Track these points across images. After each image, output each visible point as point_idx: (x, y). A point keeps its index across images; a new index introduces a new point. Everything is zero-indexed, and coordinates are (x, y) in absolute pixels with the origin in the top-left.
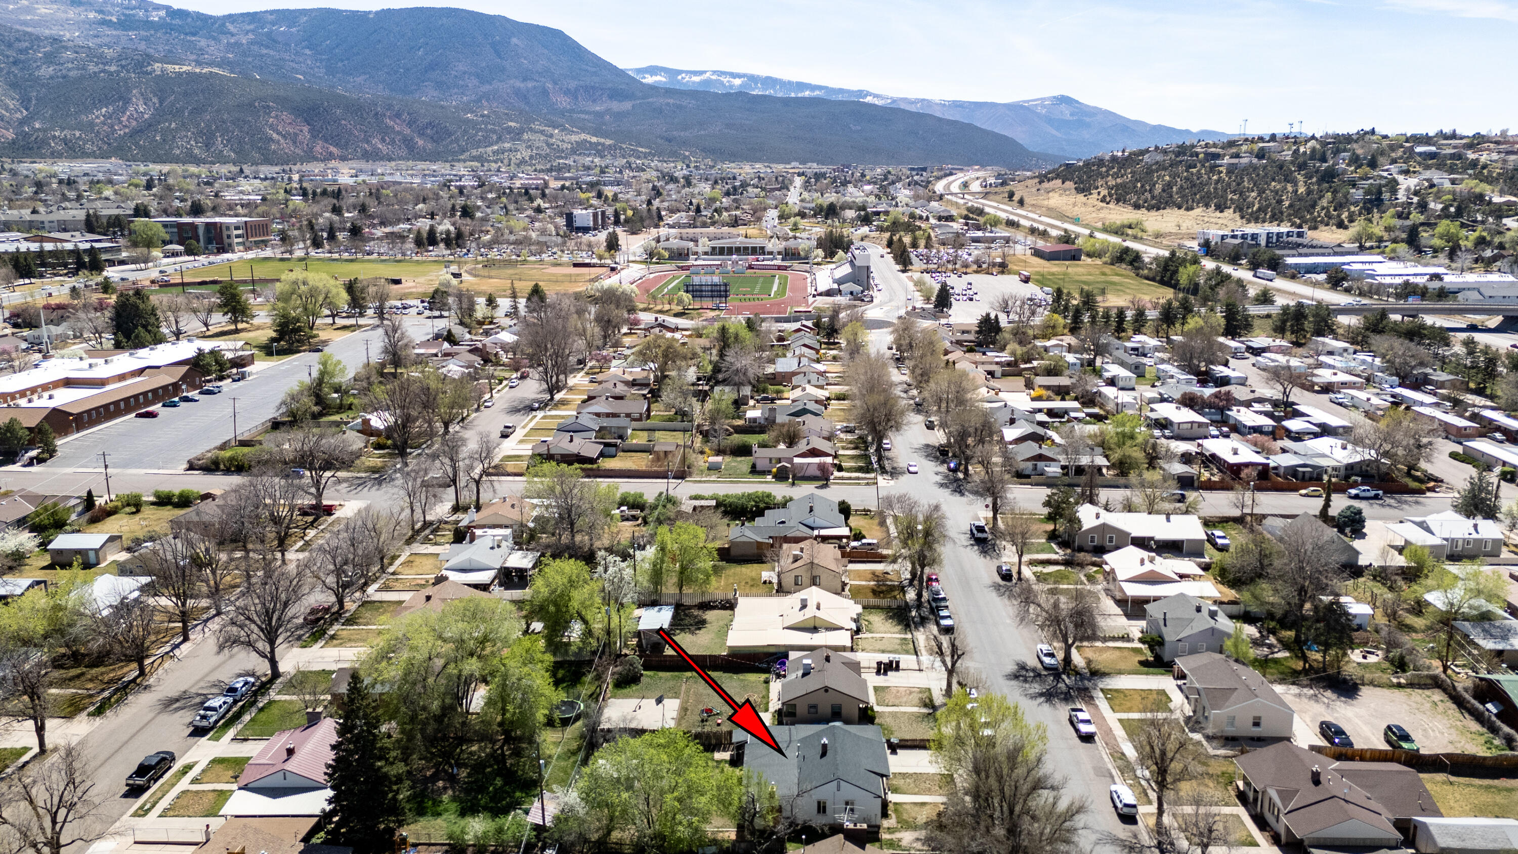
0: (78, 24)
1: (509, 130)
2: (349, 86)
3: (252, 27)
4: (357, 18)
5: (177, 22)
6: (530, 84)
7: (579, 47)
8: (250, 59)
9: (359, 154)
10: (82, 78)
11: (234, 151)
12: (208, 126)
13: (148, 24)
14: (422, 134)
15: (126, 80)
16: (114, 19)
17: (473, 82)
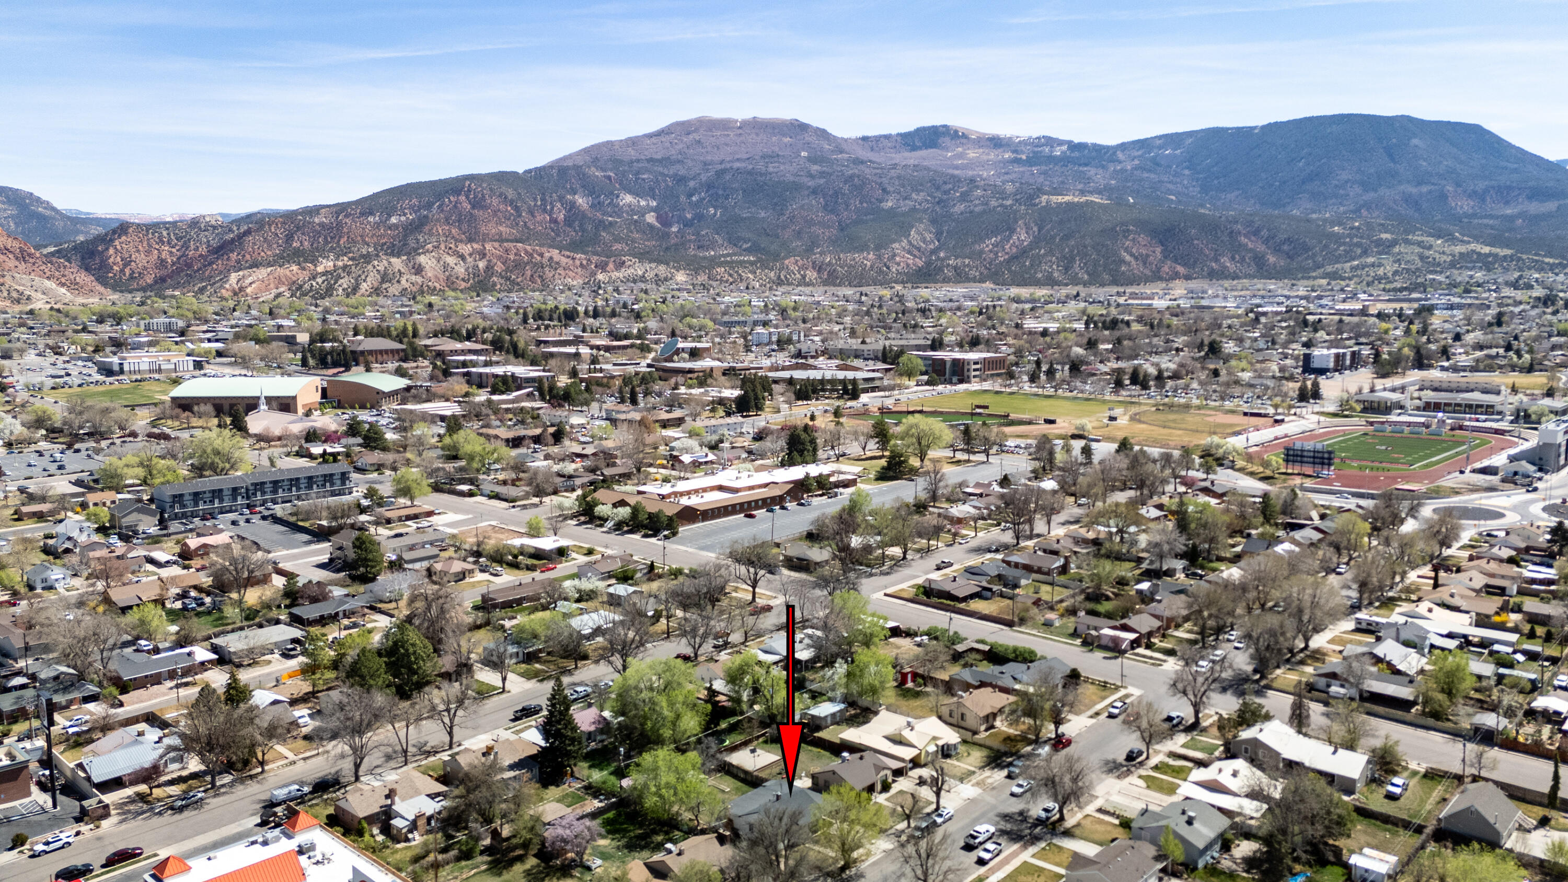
0: (995, 164)
1: (1379, 243)
2: (1219, 203)
3: (1140, 153)
4: (1242, 134)
5: (1076, 154)
6: (1425, 189)
7: (1499, 140)
8: (1130, 184)
9: (1205, 273)
10: (984, 212)
11: (1089, 274)
12: (1071, 251)
13: (1051, 159)
14: (1277, 250)
15: (1016, 212)
16: (1024, 157)
17: (1358, 189)
